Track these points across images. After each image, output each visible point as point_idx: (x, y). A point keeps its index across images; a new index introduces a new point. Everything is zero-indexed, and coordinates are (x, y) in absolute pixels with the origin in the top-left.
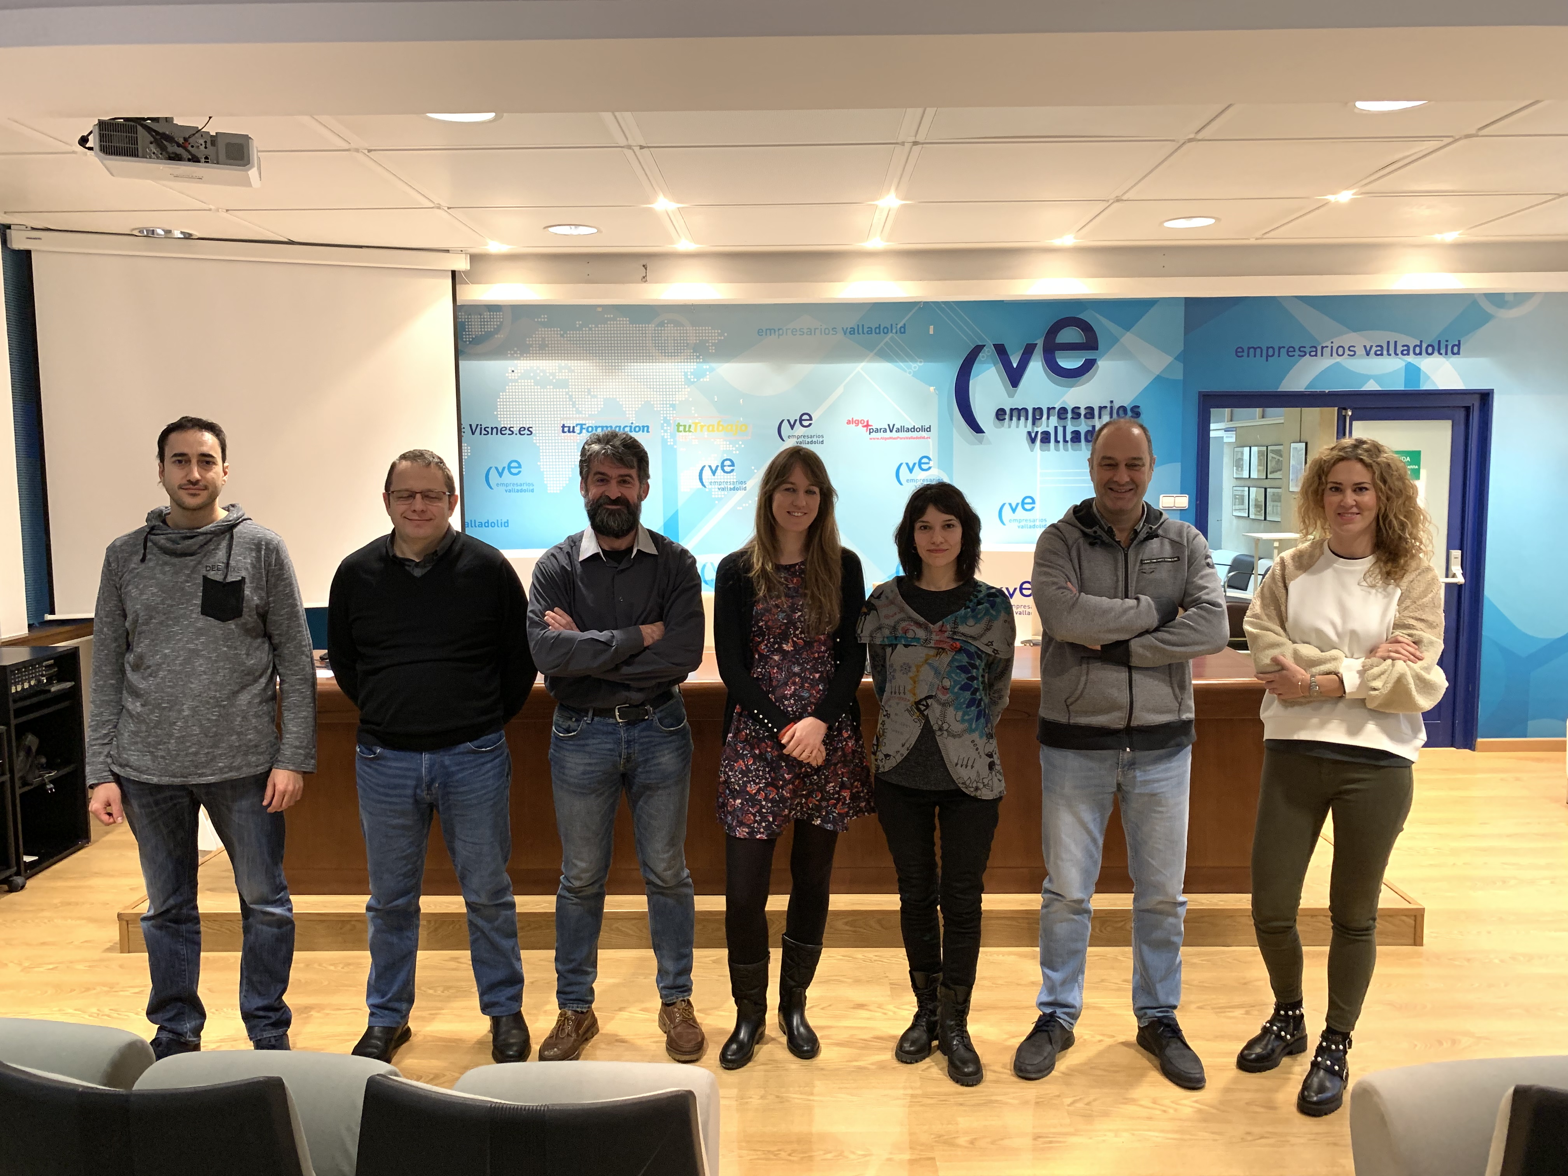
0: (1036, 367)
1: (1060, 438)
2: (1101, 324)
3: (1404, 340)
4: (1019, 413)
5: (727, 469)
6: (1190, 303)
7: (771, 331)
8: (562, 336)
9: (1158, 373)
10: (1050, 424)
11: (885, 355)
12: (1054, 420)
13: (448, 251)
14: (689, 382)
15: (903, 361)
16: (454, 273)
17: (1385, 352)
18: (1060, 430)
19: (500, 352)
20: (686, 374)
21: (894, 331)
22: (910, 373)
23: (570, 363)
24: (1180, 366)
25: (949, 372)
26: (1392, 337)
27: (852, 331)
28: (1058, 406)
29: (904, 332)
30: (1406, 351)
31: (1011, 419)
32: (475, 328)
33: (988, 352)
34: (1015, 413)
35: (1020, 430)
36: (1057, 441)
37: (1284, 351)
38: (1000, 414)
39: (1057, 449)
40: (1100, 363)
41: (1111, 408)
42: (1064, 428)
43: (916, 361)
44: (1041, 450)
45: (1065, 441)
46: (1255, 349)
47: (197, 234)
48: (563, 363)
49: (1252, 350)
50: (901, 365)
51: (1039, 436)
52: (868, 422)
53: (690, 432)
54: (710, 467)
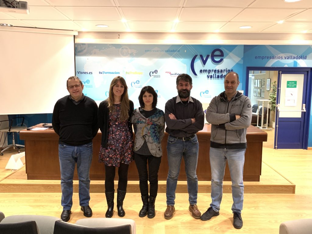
0: (209, 60)
1: (215, 77)
2: (224, 50)
3: (293, 55)
4: (205, 71)
5: (138, 83)
6: (245, 46)
7: (148, 51)
8: (99, 51)
9: (237, 62)
10: (212, 74)
11: (175, 57)
12: (213, 73)
13: (73, 31)
14: (129, 62)
15: (179, 58)
16: (74, 36)
17: (289, 58)
18: (215, 75)
19: (85, 54)
20: (128, 60)
21: (177, 51)
22: (180, 61)
24: (242, 61)
25: (189, 61)
26: (291, 55)
27: (167, 51)
28: (214, 69)
29: (179, 52)
30: (294, 58)
31: (203, 72)
32: (79, 49)
33: (198, 57)
34: (204, 71)
35: (205, 75)
36: (214, 78)
37: (266, 58)
38: (201, 71)
39: (214, 79)
40: (224, 60)
41: (227, 70)
42: (216, 75)
43: (182, 58)
44: (210, 79)
45: (216, 78)
46: (260, 57)
47: (14, 25)
49: (259, 57)
50: (178, 59)
51: (210, 76)
52: (171, 72)
53: (129, 74)
54: (134, 82)
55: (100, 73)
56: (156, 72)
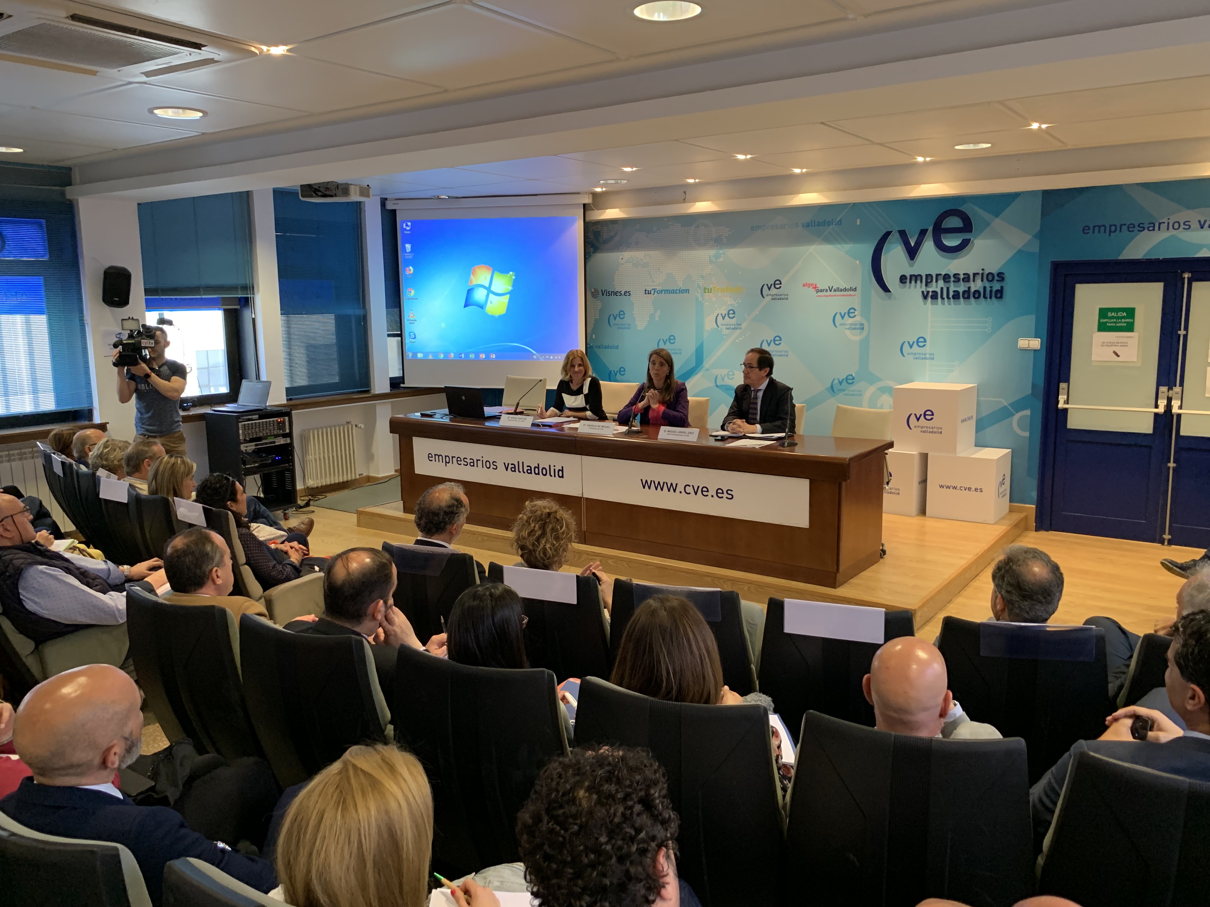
0: (928, 245)
2: (974, 212)
4: (916, 278)
5: (731, 316)
6: (1047, 194)
7: (758, 227)
8: (647, 236)
9: (1019, 247)
10: (937, 286)
11: (828, 240)
12: (941, 283)
13: (579, 193)
14: (711, 262)
15: (840, 243)
16: (584, 205)
18: (945, 290)
19: (617, 248)
20: (710, 257)
21: (834, 224)
22: (844, 251)
23: (650, 252)
24: (1037, 243)
25: (868, 250)
27: (808, 225)
28: (943, 273)
29: (841, 224)
31: (910, 282)
33: (895, 237)
34: (913, 278)
35: (918, 289)
36: (942, 298)
37: (1125, 228)
38: (903, 279)
39: (943, 304)
40: (975, 241)
41: (982, 274)
42: (948, 289)
43: (848, 243)
44: (932, 304)
45: (948, 298)
46: (1099, 227)
48: (647, 252)
49: (1097, 229)
50: (838, 246)
51: (930, 294)
52: (816, 285)
53: (711, 292)
54: (722, 314)
55: (647, 292)
56: (777, 286)
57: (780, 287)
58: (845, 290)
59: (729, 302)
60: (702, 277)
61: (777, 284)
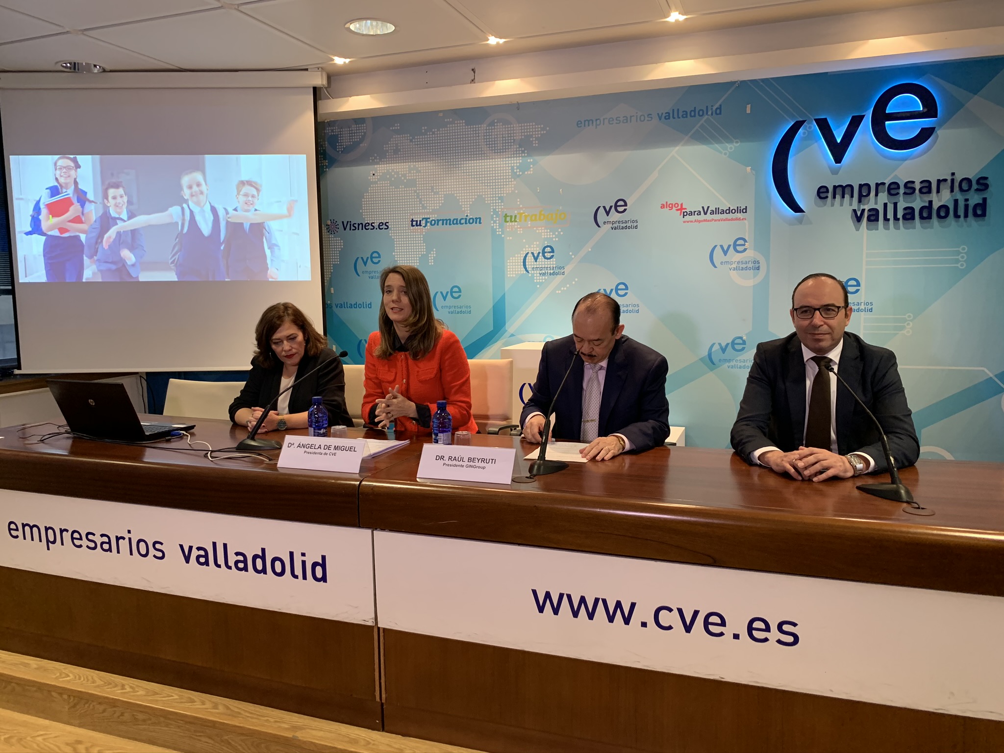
0: (864, 138)
2: (941, 88)
5: (548, 255)
7: (589, 122)
8: (411, 141)
11: (700, 137)
13: (307, 70)
14: (515, 176)
15: (718, 141)
16: (315, 89)
19: (364, 159)
20: (512, 168)
21: (710, 113)
22: (725, 154)
23: (418, 165)
25: (766, 152)
27: (667, 117)
29: (720, 113)
33: (809, 127)
43: (731, 142)
44: (868, 229)
48: (412, 165)
50: (717, 146)
51: (866, 214)
52: (682, 205)
53: (516, 221)
54: (533, 253)
55: (414, 223)
56: (621, 209)
57: (625, 210)
58: (729, 211)
59: (544, 235)
60: (500, 198)
61: (620, 205)
